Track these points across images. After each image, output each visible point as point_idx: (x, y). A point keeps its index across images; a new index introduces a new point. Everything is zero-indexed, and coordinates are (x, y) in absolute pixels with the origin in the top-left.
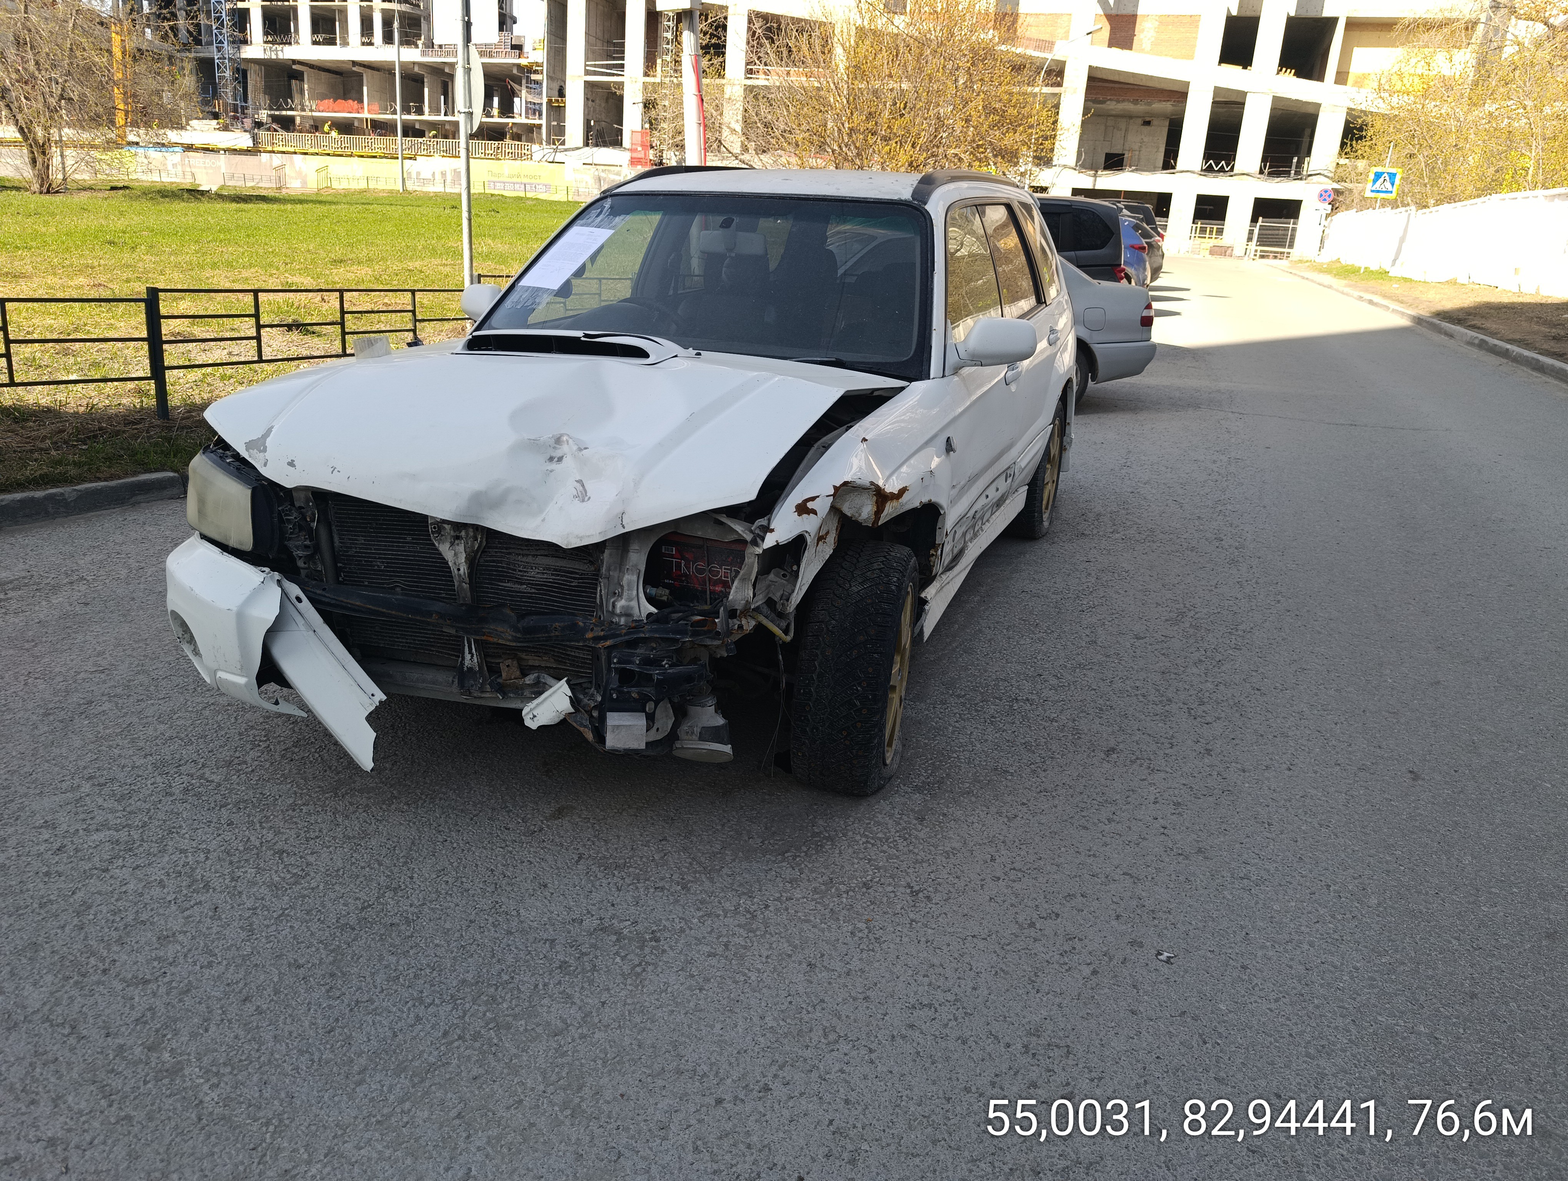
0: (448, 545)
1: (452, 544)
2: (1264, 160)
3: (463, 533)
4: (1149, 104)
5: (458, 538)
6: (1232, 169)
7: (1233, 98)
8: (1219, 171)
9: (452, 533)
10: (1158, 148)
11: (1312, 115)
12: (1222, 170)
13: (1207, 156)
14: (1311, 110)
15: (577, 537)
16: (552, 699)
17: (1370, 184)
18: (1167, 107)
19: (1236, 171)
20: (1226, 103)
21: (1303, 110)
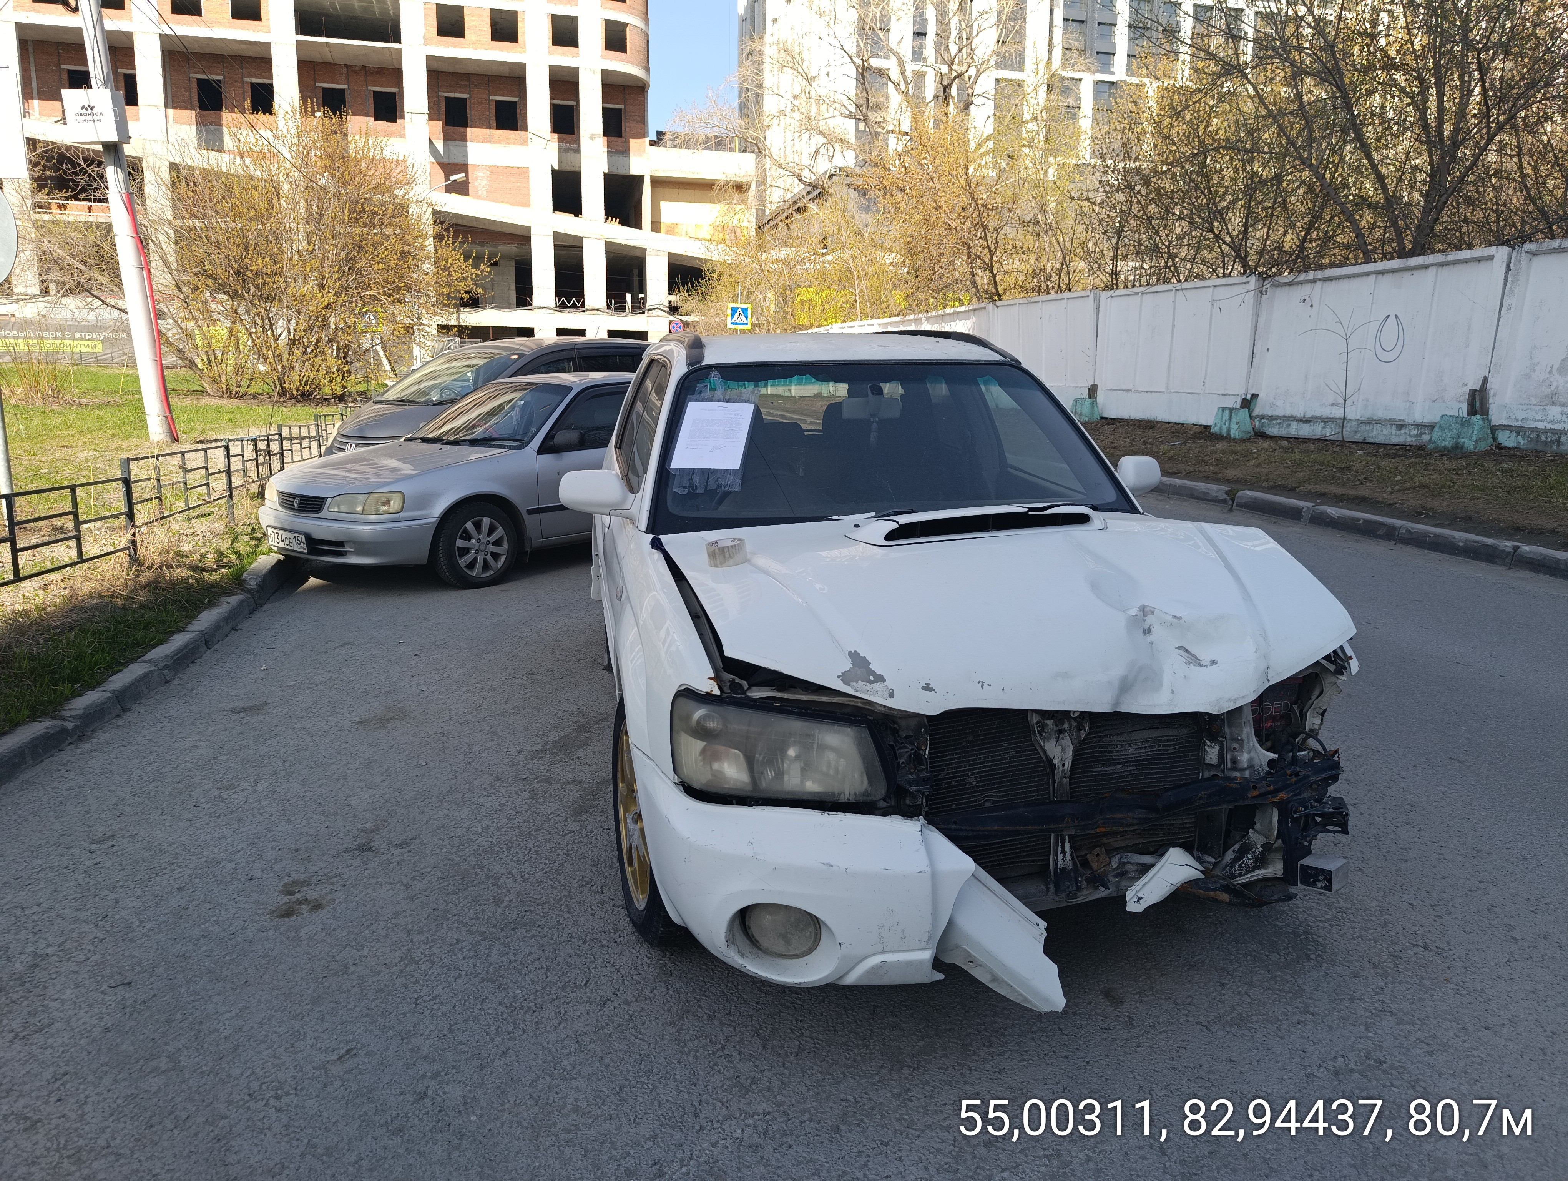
0: (1053, 741)
1: (1058, 740)
2: (609, 296)
3: (1066, 726)
4: (495, 246)
5: (1061, 731)
6: (583, 305)
7: (571, 243)
8: (572, 307)
9: (1055, 728)
10: (509, 286)
11: (638, 258)
12: (574, 306)
13: (559, 293)
14: (638, 254)
15: (1230, 700)
16: (1159, 875)
17: (729, 318)
18: (512, 249)
19: (587, 307)
20: (564, 246)
21: (631, 253)
